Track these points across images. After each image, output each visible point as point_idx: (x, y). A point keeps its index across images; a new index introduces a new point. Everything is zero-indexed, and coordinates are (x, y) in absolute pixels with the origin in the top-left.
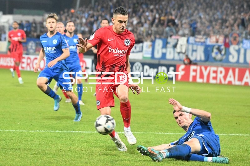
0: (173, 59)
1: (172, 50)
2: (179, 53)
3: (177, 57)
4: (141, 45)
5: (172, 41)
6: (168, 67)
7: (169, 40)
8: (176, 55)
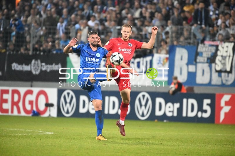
0: (210, 84)
1: (206, 66)
2: (220, 72)
3: (216, 80)
4: (148, 59)
5: (205, 49)
6: (200, 98)
7: (201, 48)
8: (215, 75)
